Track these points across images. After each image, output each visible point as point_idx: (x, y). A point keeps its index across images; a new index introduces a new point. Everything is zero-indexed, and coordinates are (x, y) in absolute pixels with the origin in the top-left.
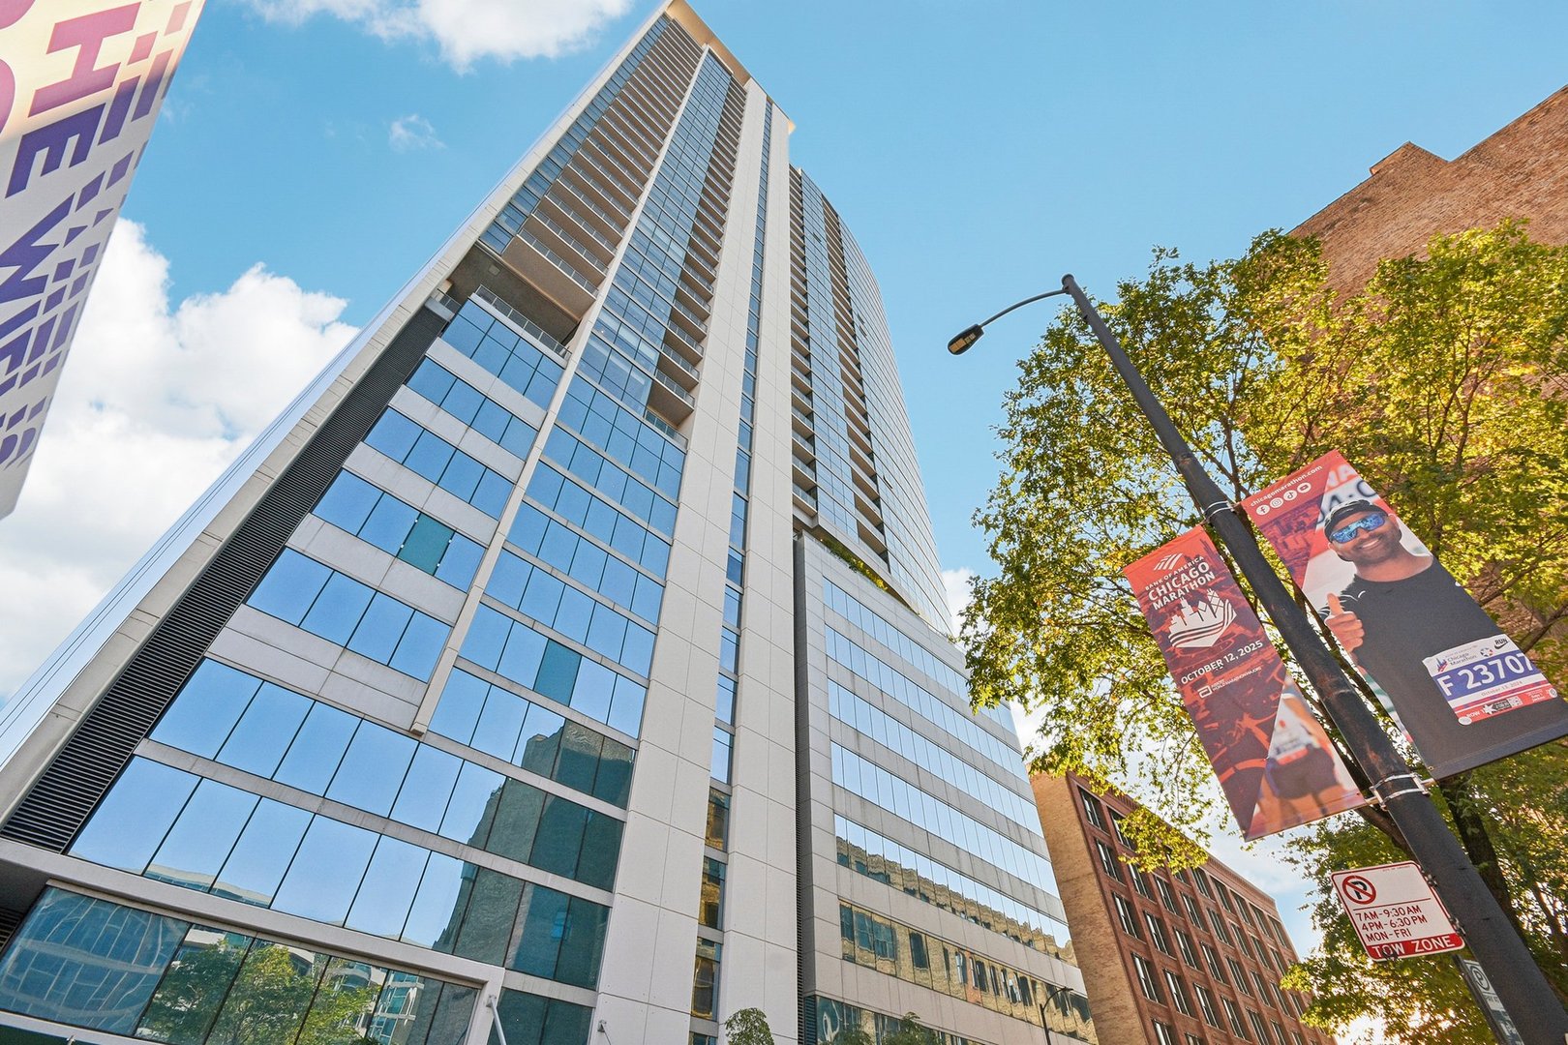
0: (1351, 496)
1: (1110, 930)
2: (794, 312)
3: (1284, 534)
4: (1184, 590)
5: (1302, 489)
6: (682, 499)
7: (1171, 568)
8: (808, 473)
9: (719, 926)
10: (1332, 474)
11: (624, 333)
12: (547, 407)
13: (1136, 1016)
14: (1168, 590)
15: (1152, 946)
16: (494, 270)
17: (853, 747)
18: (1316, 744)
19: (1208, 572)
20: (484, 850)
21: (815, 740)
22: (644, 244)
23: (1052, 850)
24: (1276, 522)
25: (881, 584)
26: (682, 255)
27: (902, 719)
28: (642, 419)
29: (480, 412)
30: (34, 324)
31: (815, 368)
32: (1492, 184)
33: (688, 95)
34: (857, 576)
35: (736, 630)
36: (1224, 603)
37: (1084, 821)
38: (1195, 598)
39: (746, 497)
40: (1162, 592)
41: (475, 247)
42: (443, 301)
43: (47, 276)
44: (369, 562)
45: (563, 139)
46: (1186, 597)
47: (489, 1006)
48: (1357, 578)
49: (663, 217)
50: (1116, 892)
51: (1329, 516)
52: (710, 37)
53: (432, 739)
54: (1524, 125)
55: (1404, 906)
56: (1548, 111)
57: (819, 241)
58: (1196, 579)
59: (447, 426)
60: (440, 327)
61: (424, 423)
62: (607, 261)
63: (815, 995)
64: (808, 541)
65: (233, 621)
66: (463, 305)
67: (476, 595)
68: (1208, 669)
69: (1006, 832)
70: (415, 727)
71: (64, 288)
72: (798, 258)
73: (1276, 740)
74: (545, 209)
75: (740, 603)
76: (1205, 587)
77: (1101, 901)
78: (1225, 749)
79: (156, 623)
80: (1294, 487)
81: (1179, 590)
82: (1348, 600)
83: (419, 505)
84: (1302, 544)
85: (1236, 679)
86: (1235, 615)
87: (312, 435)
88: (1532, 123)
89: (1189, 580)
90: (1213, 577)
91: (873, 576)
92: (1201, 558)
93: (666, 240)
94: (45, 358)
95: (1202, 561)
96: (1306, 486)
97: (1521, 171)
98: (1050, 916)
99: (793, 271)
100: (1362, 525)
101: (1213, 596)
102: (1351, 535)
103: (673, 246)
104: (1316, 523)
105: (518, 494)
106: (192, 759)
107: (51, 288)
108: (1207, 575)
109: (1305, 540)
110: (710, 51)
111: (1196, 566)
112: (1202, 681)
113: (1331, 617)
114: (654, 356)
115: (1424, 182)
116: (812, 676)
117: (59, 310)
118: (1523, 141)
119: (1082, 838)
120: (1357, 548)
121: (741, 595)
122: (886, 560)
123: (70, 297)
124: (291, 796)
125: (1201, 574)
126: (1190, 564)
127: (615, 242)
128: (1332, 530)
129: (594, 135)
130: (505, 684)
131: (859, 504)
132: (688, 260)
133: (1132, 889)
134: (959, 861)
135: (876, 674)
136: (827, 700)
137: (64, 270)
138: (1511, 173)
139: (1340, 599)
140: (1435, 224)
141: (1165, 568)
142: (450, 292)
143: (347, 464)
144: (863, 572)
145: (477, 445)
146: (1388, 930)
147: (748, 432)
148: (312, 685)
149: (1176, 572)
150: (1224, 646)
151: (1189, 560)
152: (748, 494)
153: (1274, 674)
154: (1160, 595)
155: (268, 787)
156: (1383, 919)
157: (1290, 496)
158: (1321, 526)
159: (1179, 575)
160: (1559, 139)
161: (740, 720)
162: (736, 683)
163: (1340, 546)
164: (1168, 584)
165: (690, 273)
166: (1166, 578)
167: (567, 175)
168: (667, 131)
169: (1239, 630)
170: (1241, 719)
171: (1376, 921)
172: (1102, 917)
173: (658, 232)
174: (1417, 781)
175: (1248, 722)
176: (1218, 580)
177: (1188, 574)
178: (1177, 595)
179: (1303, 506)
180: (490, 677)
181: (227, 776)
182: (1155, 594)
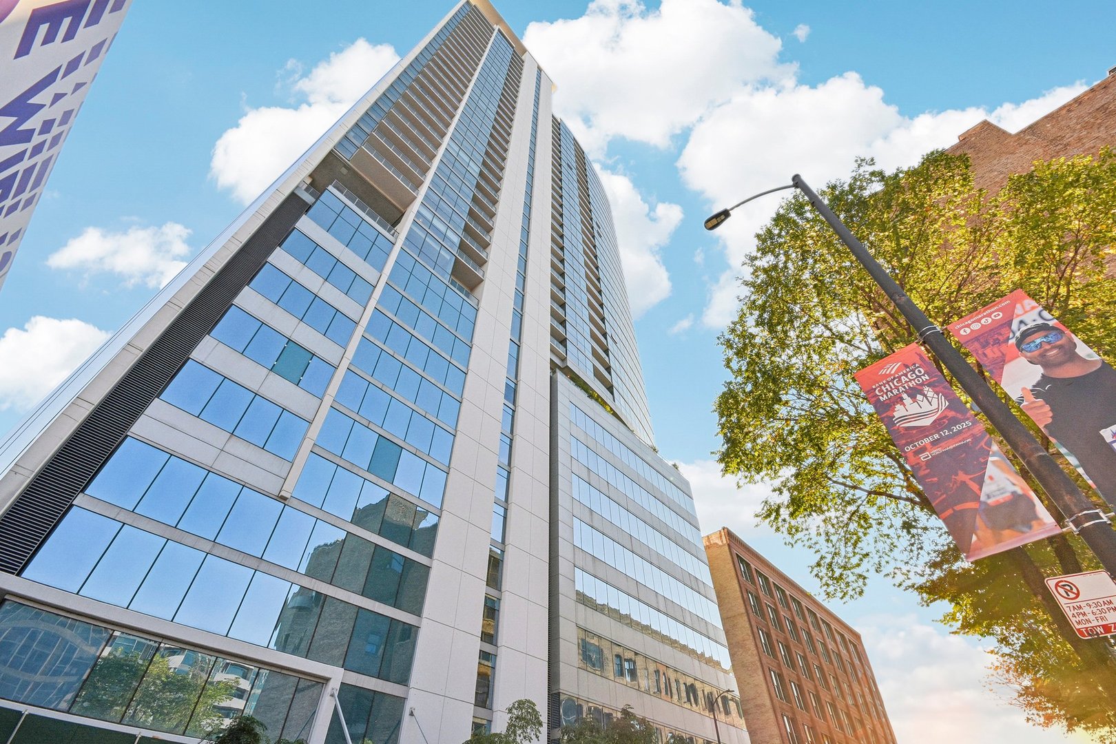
0: (1034, 320)
1: (755, 652)
2: (553, 217)
3: (984, 347)
4: (904, 387)
5: (995, 316)
6: (475, 341)
7: (893, 372)
8: (560, 329)
9: (494, 643)
10: (1018, 306)
11: (436, 222)
12: (381, 270)
13: (771, 711)
14: (891, 387)
15: (782, 664)
16: (344, 171)
17: (588, 520)
18: (1020, 492)
19: (923, 375)
20: (330, 584)
21: (562, 515)
22: (451, 161)
23: (718, 597)
24: (977, 339)
25: (609, 409)
26: (478, 170)
27: (622, 503)
28: (447, 283)
29: (333, 269)
30: (21, 167)
31: (567, 257)
32: (1041, 150)
33: (483, 59)
34: (592, 403)
35: (510, 436)
36: (938, 395)
37: (740, 577)
38: (913, 393)
39: (518, 343)
40: (887, 389)
41: (331, 153)
42: (307, 190)
43: (35, 129)
44: (250, 373)
45: (395, 82)
46: (906, 392)
47: (332, 695)
48: (1043, 376)
49: (465, 142)
50: (760, 627)
51: (1018, 334)
52: (500, 20)
53: (294, 503)
54: (1064, 112)
55: (1101, 601)
56: (1080, 103)
57: (571, 169)
58: (914, 380)
59: (310, 279)
60: (306, 208)
61: (293, 276)
62: (425, 170)
63: (559, 693)
64: (560, 377)
65: (150, 410)
66: (322, 194)
67: (328, 401)
68: (927, 441)
69: (689, 584)
70: (283, 493)
71: (45, 141)
72: (557, 179)
73: (986, 489)
74: (382, 130)
75: (513, 417)
76: (922, 384)
77: (750, 632)
78: (944, 496)
79: (91, 408)
80: (989, 315)
81: (900, 387)
82: (1037, 391)
83: (288, 334)
84: (999, 354)
85: (951, 447)
86: (947, 404)
87: (211, 278)
88: (1069, 111)
89: (908, 380)
90: (928, 378)
91: (603, 403)
92: (917, 365)
93: (467, 159)
94: (25, 196)
95: (918, 367)
96: (999, 315)
97: (1061, 142)
98: (716, 642)
99: (553, 188)
100: (1045, 340)
101: (929, 392)
102: (1037, 347)
103: (472, 164)
104: (1008, 339)
105: (360, 331)
106: (117, 510)
107: (36, 139)
108: (922, 377)
109: (1000, 351)
110: (499, 30)
111: (913, 371)
112: (923, 450)
113: (1025, 403)
114: (456, 240)
115: (995, 147)
116: (561, 470)
117: (39, 159)
118: (1063, 123)
119: (738, 589)
120: (1043, 355)
121: (514, 411)
122: (612, 393)
123: (48, 150)
124: (189, 540)
125: (918, 376)
126: (908, 370)
127: (431, 157)
128: (1021, 344)
129: (417, 80)
130: (347, 466)
131: (595, 353)
132: (481, 174)
133: (770, 624)
134: (657, 603)
135: (605, 472)
136: (571, 489)
137: (47, 126)
138: (1054, 144)
139: (1032, 391)
140: (1002, 176)
141: (888, 372)
142: (312, 184)
143: (236, 301)
144: (597, 400)
145: (330, 294)
146: (1091, 617)
147: (521, 297)
148: (207, 460)
149: (896, 376)
150: (940, 424)
151: (907, 366)
152: (520, 341)
153: (982, 444)
154: (885, 391)
155: (174, 533)
156: (1086, 610)
157: (986, 321)
158: (1012, 341)
159: (899, 377)
160: (1087, 122)
161: (512, 498)
162: (509, 473)
163: (1029, 354)
164: (890, 383)
165: (483, 183)
166: (889, 379)
167: (398, 106)
168: (469, 83)
169: (951, 414)
170: (957, 475)
171: (1082, 611)
172: (750, 644)
173: (461, 153)
174: (1102, 514)
175: (962, 477)
176: (932, 380)
177: (907, 376)
178: (898, 391)
179: (996, 328)
180: (337, 460)
181: (143, 524)
182: (881, 391)
